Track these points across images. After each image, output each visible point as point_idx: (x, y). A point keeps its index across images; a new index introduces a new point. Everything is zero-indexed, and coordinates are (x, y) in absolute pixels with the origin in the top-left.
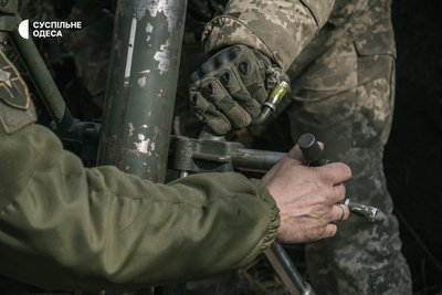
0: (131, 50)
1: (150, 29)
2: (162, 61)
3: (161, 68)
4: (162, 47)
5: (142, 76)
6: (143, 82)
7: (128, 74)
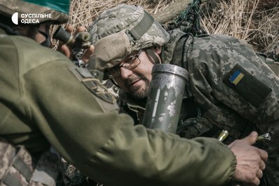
0: (156, 104)
1: (166, 94)
2: (171, 110)
3: (171, 114)
4: (172, 103)
5: (161, 116)
6: (161, 119)
7: (154, 115)
